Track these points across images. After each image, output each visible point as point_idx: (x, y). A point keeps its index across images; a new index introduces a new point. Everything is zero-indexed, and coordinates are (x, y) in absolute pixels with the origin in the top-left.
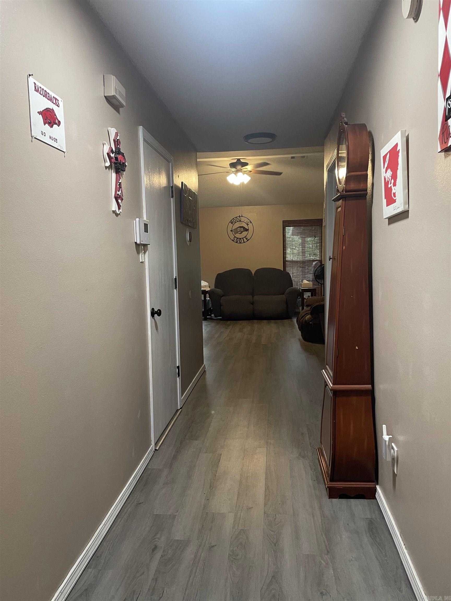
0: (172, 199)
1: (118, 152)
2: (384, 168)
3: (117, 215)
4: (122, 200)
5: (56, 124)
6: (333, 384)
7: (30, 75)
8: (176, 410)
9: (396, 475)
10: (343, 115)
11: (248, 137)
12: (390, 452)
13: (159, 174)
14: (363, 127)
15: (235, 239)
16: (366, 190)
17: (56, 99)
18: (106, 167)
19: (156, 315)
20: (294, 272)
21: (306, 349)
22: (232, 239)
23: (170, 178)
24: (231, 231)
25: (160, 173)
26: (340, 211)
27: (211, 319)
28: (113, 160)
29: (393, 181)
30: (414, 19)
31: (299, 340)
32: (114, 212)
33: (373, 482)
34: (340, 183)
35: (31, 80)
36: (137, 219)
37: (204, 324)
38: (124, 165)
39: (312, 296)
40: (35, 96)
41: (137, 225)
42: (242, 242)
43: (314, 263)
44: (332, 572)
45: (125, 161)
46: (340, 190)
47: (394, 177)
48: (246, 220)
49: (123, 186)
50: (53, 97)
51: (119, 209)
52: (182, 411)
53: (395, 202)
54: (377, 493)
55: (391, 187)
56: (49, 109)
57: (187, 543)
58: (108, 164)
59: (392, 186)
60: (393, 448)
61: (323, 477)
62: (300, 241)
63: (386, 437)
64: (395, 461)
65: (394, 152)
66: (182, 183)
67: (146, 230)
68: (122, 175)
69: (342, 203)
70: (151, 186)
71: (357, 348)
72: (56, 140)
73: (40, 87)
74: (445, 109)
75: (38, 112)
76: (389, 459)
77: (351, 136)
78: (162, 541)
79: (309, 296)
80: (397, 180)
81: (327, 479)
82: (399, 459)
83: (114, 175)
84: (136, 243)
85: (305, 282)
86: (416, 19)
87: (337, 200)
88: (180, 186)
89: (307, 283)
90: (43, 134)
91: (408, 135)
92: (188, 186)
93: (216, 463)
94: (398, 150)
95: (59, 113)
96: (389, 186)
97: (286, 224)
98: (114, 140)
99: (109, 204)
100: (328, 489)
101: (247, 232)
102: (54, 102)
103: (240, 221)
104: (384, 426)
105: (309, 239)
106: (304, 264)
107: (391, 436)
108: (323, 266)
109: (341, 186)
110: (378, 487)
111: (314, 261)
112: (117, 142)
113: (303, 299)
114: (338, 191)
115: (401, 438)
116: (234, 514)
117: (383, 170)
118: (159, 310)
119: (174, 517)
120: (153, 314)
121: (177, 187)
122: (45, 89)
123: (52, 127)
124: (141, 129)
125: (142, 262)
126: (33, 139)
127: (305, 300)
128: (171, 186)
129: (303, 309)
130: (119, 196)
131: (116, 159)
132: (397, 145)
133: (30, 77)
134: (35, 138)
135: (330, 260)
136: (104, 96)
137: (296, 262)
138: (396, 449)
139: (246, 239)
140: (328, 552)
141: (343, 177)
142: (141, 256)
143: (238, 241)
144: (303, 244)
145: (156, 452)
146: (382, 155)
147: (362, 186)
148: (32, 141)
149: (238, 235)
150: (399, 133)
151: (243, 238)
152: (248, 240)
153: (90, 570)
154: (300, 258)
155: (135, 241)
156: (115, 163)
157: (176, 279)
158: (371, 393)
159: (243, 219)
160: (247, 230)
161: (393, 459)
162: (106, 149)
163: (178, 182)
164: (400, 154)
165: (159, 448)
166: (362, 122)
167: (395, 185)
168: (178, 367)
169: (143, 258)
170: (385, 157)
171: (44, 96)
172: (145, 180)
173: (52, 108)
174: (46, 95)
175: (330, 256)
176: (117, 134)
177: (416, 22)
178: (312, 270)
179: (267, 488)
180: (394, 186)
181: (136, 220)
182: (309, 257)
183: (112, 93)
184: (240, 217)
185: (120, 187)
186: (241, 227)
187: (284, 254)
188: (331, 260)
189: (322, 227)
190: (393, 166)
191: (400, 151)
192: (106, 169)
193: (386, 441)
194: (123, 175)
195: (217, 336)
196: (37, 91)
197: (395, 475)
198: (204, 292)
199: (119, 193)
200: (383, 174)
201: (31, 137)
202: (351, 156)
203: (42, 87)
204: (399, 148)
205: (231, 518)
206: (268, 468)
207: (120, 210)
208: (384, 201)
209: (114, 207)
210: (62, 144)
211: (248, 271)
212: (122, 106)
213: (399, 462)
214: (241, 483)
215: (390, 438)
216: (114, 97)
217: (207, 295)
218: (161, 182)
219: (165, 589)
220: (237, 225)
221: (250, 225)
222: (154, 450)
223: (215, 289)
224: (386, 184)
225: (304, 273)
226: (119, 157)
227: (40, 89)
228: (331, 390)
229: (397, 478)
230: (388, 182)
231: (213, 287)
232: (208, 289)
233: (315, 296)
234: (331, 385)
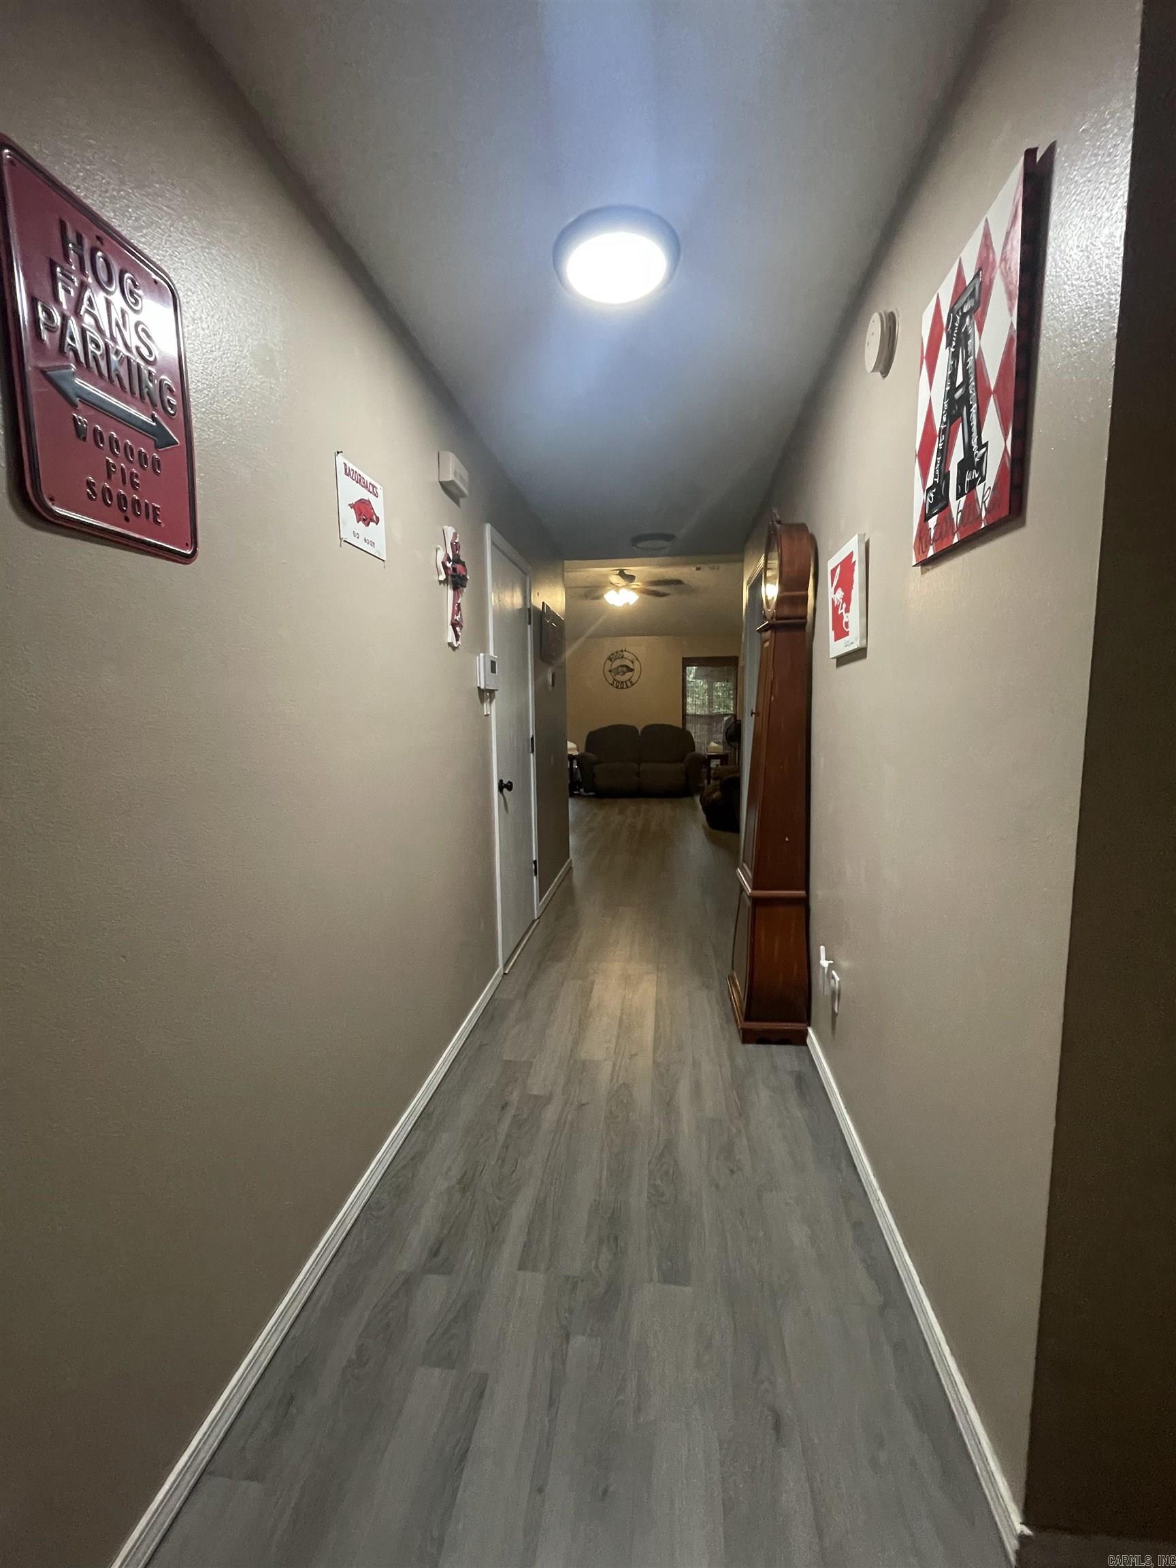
0: (529, 626)
1: (457, 560)
2: (832, 586)
3: (454, 648)
4: (461, 627)
5: (374, 521)
6: (753, 888)
7: (338, 453)
8: (532, 921)
9: (837, 1014)
10: (775, 511)
11: (636, 540)
12: (830, 983)
13: (512, 591)
14: (803, 528)
15: (615, 683)
16: (805, 617)
17: (374, 486)
18: (441, 582)
19: (505, 790)
20: (697, 732)
21: (712, 839)
22: (611, 682)
23: (526, 597)
24: (610, 671)
25: (513, 589)
26: (768, 647)
27: (579, 795)
28: (450, 572)
29: (844, 605)
30: (882, 373)
31: (704, 827)
32: (450, 644)
33: (803, 1022)
34: (768, 606)
35: (340, 459)
36: (482, 655)
37: (571, 801)
38: (464, 578)
39: (722, 764)
40: (345, 482)
41: (481, 661)
42: (625, 686)
43: (726, 718)
44: (745, 1142)
45: (466, 574)
46: (769, 617)
47: (847, 599)
48: (631, 657)
49: (462, 608)
50: (370, 483)
51: (457, 640)
52: (539, 922)
53: (848, 635)
54: (808, 1037)
55: (842, 613)
56: (365, 500)
57: (549, 1099)
58: (443, 577)
59: (844, 613)
60: (833, 978)
61: (735, 1015)
62: (706, 686)
63: (825, 963)
64: (835, 995)
65: (847, 564)
66: (543, 603)
67: (493, 670)
68: (462, 591)
69: (771, 637)
70: (500, 608)
71: (787, 839)
72: (373, 544)
73: (352, 470)
74: (924, 505)
75: (349, 505)
76: (828, 992)
77: (785, 542)
78: (515, 1097)
79: (717, 765)
80: (852, 604)
81: (740, 1018)
82: (842, 992)
83: (451, 593)
84: (479, 688)
85: (713, 744)
86: (885, 373)
87: (765, 629)
88: (541, 608)
89: (715, 746)
90: (356, 535)
91: (868, 540)
92: (551, 607)
93: (586, 993)
94: (853, 561)
95: (378, 506)
96: (840, 612)
97: (687, 662)
98: (452, 544)
99: (443, 633)
100: (741, 1032)
101: (631, 673)
102: (371, 491)
103: (622, 657)
104: (822, 948)
105: (718, 684)
106: (712, 719)
107: (832, 962)
108: (738, 722)
109: (770, 611)
110: (810, 1030)
111: (726, 715)
112: (455, 547)
113: (709, 769)
114: (765, 618)
115: (845, 964)
116: (612, 1063)
117: (831, 590)
118: (509, 782)
119: (530, 1064)
120: (501, 788)
121: (535, 608)
122: (359, 472)
123: (368, 525)
124: (488, 527)
125: (487, 715)
126: (343, 542)
127: (712, 772)
128: (528, 607)
129: (709, 783)
130: (457, 622)
131: (454, 570)
132: (851, 555)
133: (339, 455)
134: (345, 541)
135: (752, 715)
136: (440, 482)
137: (701, 716)
138: (837, 979)
139: (631, 682)
140: (741, 1115)
141: (773, 598)
142: (486, 708)
143: (620, 685)
144: (710, 691)
145: (505, 976)
146: (830, 567)
147: (799, 612)
148: (341, 546)
149: (619, 678)
150: (856, 537)
151: (626, 682)
152: (632, 685)
153: (418, 1132)
154: (705, 711)
155: (478, 685)
156: (452, 576)
157: (532, 739)
158: (805, 903)
159: (626, 654)
160: (632, 670)
161: (833, 992)
162: (441, 556)
163: (537, 601)
164: (856, 567)
165: (509, 972)
166: (802, 520)
167: (847, 610)
168: (535, 862)
169: (489, 710)
170: (834, 571)
171: (357, 482)
172: (492, 599)
173: (367, 499)
174: (360, 481)
175: (752, 710)
176: (455, 535)
177: (884, 377)
178: (722, 727)
179: (657, 1028)
180: (846, 612)
181: (479, 656)
182: (717, 710)
183: (450, 477)
184: (622, 651)
185: (459, 609)
186: (622, 666)
187: (684, 704)
188: (754, 715)
189: (737, 667)
190: (845, 583)
191: (857, 563)
192: (440, 584)
193: (824, 968)
194: (463, 594)
195: (588, 819)
196: (348, 475)
197: (834, 1015)
198: (571, 758)
199: (457, 618)
200: (831, 595)
201: (339, 541)
202: (785, 569)
203: (355, 469)
204: (855, 558)
205: (607, 1068)
206: (658, 1002)
207: (459, 642)
208: (832, 634)
209: (450, 637)
210: (380, 550)
211: (634, 729)
212: (463, 495)
213: (842, 996)
214: (621, 1020)
215: (830, 964)
216: (452, 482)
217: (575, 762)
218: (515, 602)
219: (519, 1161)
220: (618, 663)
221: (636, 663)
222: (502, 973)
223: (587, 753)
224: (835, 609)
225: (710, 731)
226: (459, 567)
227: (352, 472)
228: (750, 897)
229: (838, 1019)
230: (838, 606)
231: (583, 750)
232: (576, 753)
233: (727, 764)
234: (750, 891)
